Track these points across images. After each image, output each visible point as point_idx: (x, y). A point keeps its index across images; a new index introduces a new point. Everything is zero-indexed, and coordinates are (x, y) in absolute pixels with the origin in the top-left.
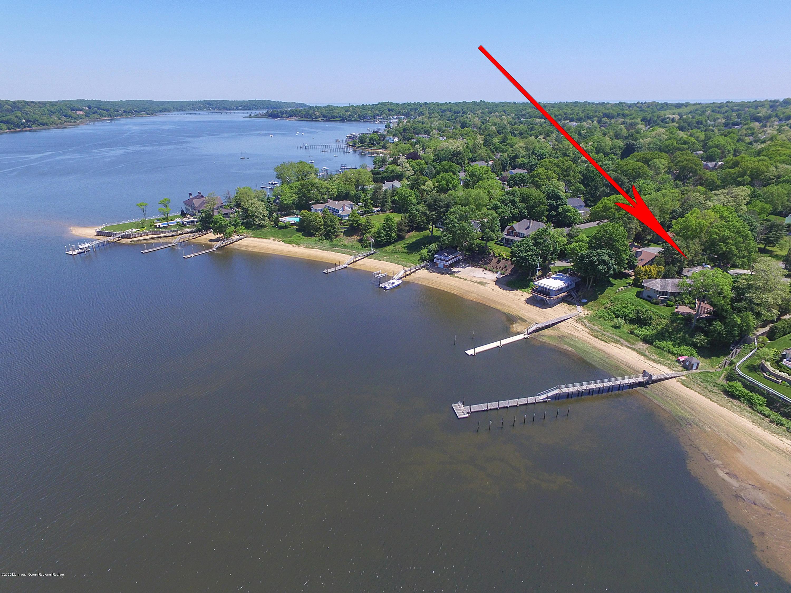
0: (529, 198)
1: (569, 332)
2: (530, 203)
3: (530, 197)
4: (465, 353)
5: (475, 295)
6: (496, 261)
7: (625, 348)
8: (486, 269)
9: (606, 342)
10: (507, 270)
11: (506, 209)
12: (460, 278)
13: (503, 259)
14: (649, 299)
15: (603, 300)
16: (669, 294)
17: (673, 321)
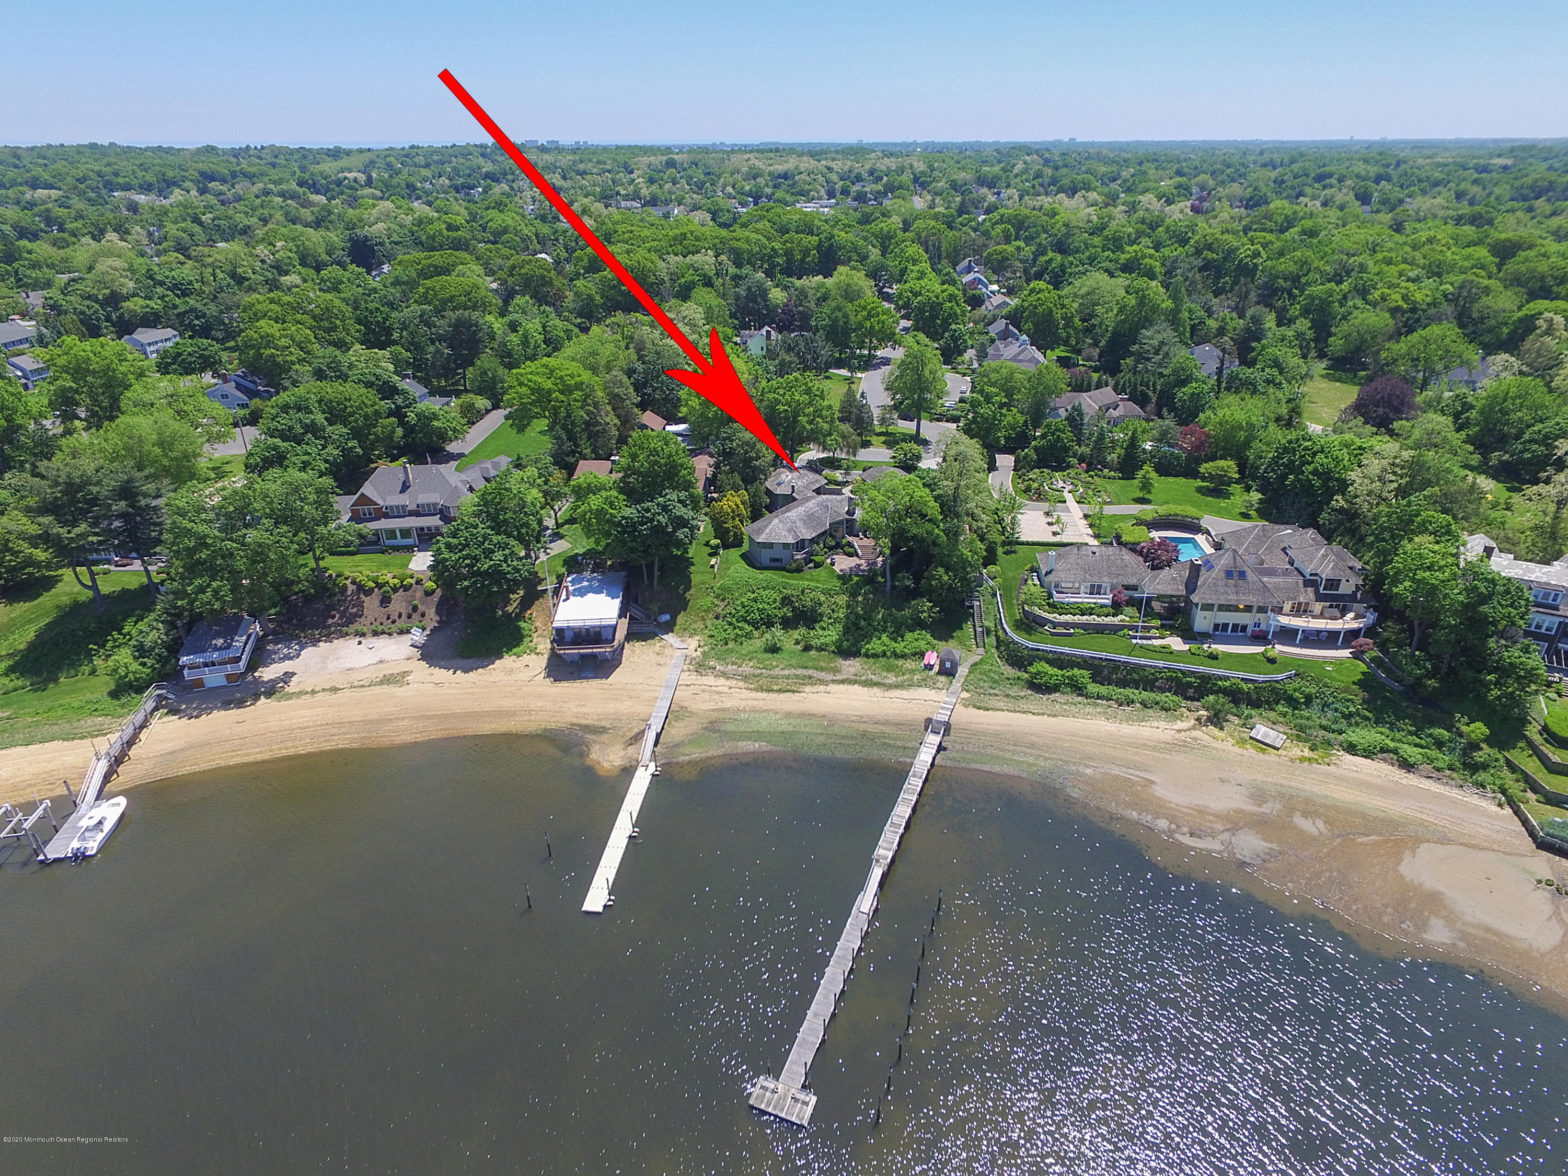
0: (346, 407)
1: (712, 706)
2: (356, 421)
3: (348, 404)
4: (587, 913)
5: (406, 722)
6: (376, 602)
7: (833, 688)
8: (363, 635)
9: (794, 691)
10: (423, 615)
11: (310, 454)
12: (313, 692)
13: (395, 590)
14: (777, 565)
15: (701, 602)
16: (807, 543)
17: (853, 595)
